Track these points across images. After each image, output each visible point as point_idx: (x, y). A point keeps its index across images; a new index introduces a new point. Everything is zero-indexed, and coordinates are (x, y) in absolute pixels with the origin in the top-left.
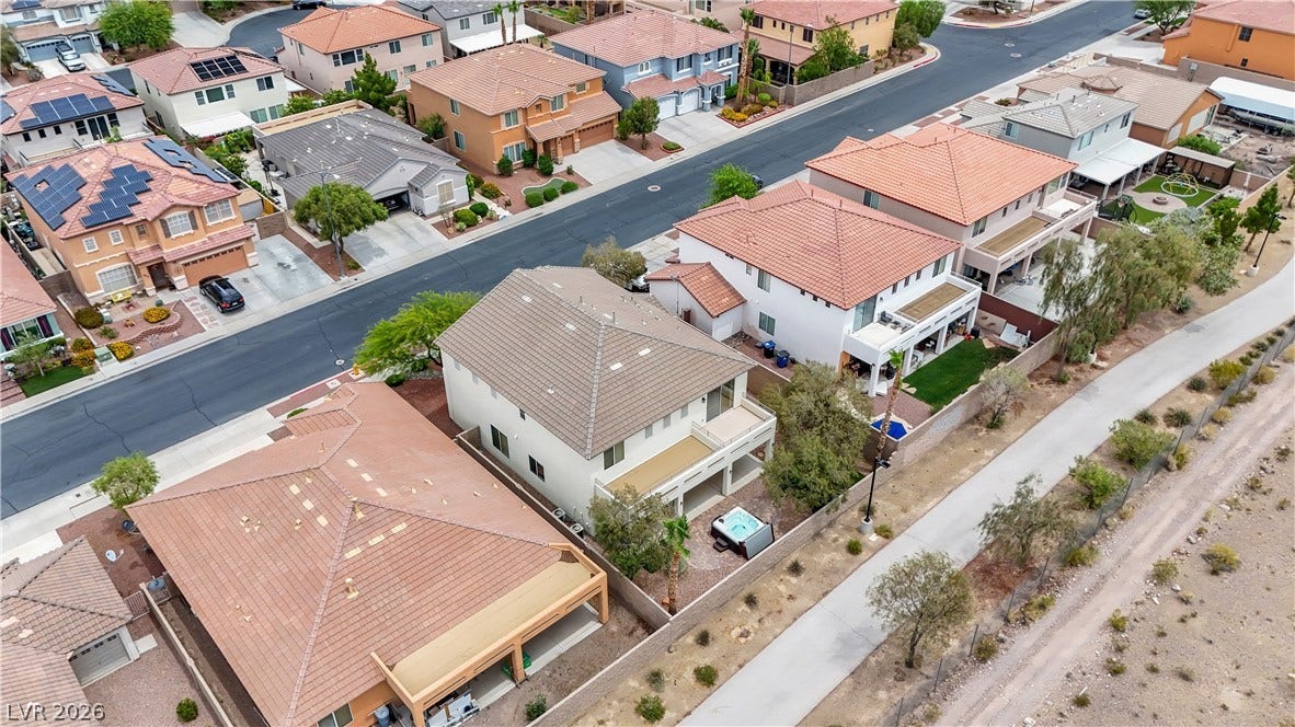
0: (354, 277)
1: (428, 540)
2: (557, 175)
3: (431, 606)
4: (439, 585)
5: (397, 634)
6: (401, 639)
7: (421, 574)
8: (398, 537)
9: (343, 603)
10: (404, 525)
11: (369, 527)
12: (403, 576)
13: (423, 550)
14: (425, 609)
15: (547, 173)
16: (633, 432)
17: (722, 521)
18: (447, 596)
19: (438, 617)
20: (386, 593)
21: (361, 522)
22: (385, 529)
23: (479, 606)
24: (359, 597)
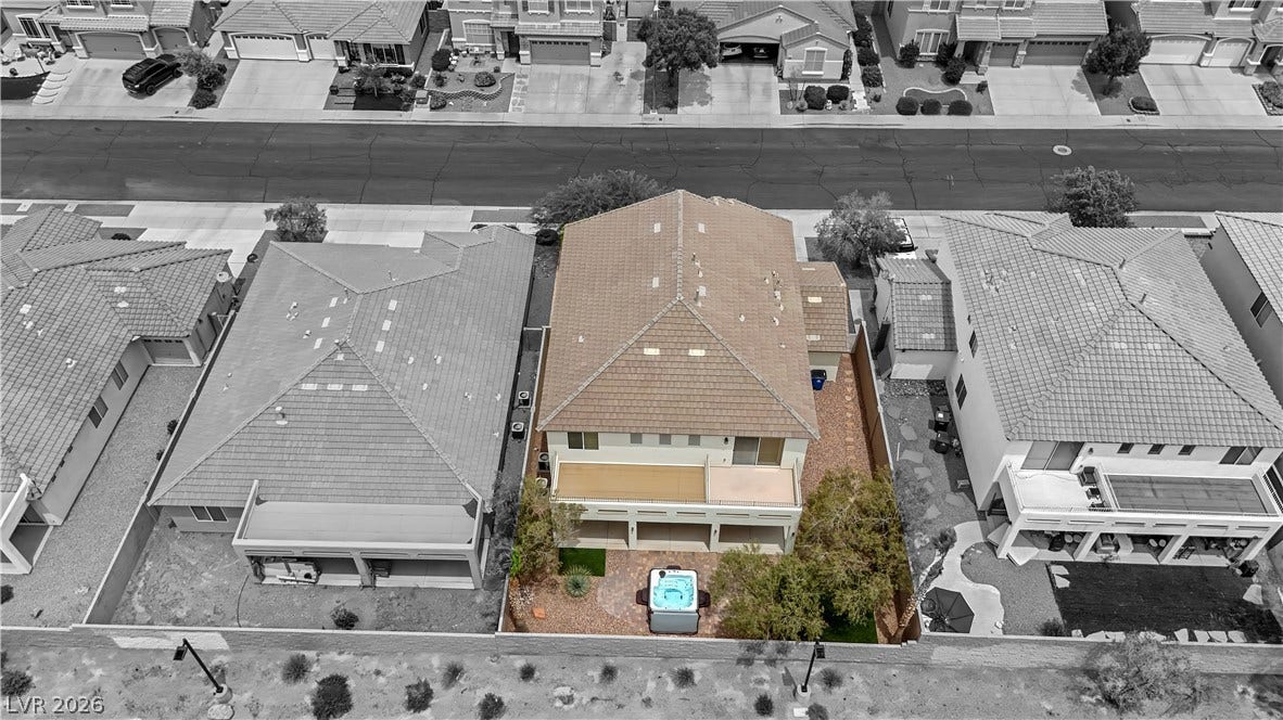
0: (662, 116)
1: (372, 413)
2: (964, 87)
3: (329, 472)
4: (350, 459)
5: (286, 477)
6: (286, 484)
7: (344, 439)
8: (354, 395)
9: (269, 424)
10: (366, 388)
11: (339, 372)
12: (329, 432)
13: (363, 420)
14: (322, 472)
15: (952, 79)
16: (621, 429)
17: (662, 574)
18: (348, 472)
19: (326, 485)
20: (305, 438)
21: (337, 364)
22: (348, 381)
23: (365, 499)
24: (285, 427)
